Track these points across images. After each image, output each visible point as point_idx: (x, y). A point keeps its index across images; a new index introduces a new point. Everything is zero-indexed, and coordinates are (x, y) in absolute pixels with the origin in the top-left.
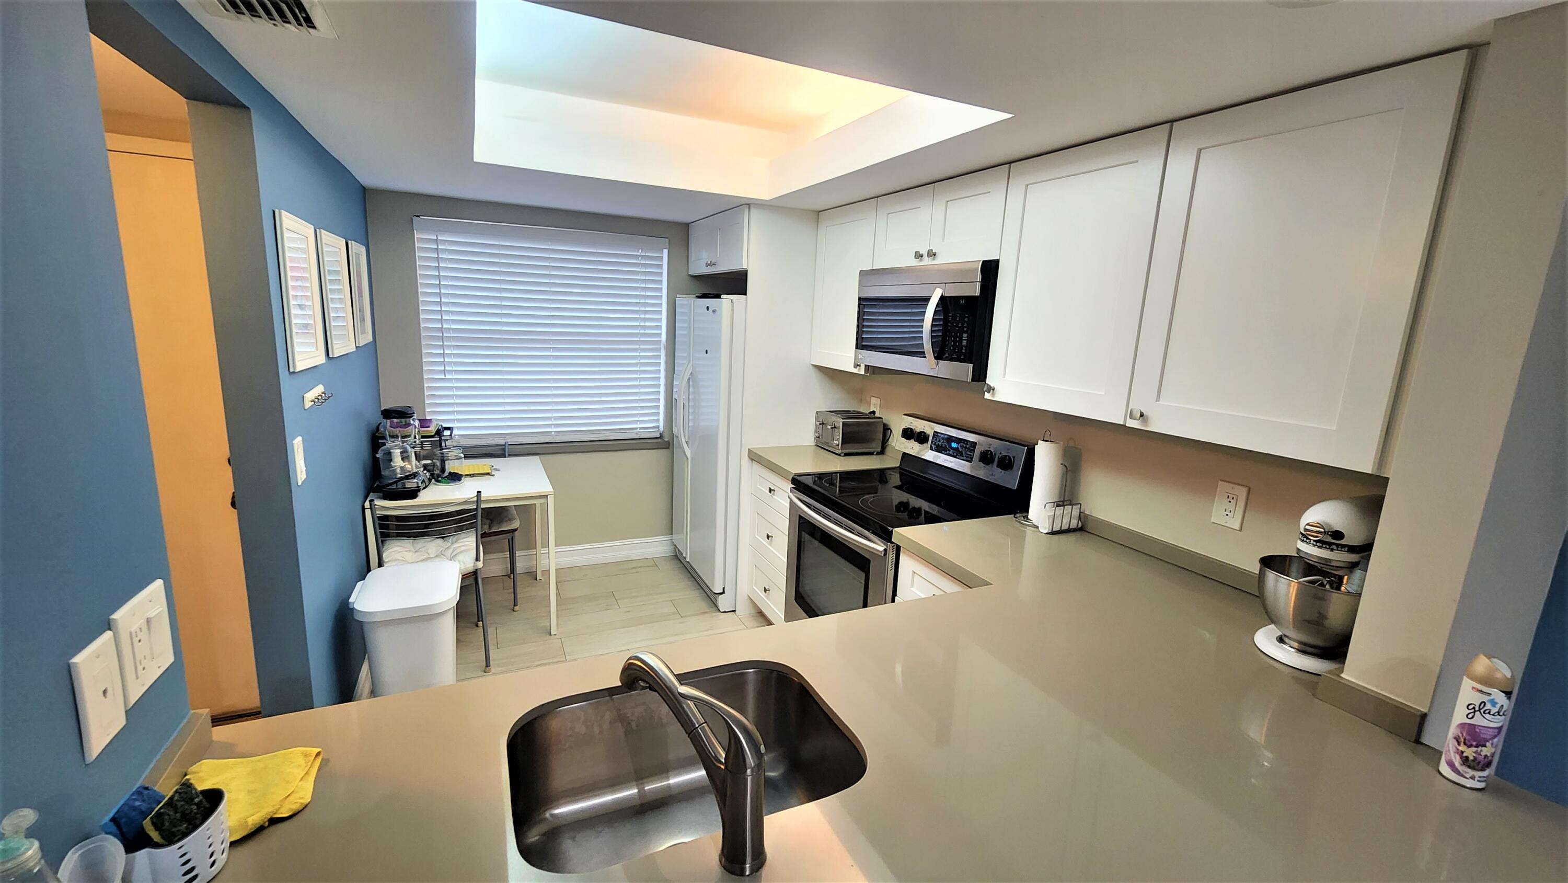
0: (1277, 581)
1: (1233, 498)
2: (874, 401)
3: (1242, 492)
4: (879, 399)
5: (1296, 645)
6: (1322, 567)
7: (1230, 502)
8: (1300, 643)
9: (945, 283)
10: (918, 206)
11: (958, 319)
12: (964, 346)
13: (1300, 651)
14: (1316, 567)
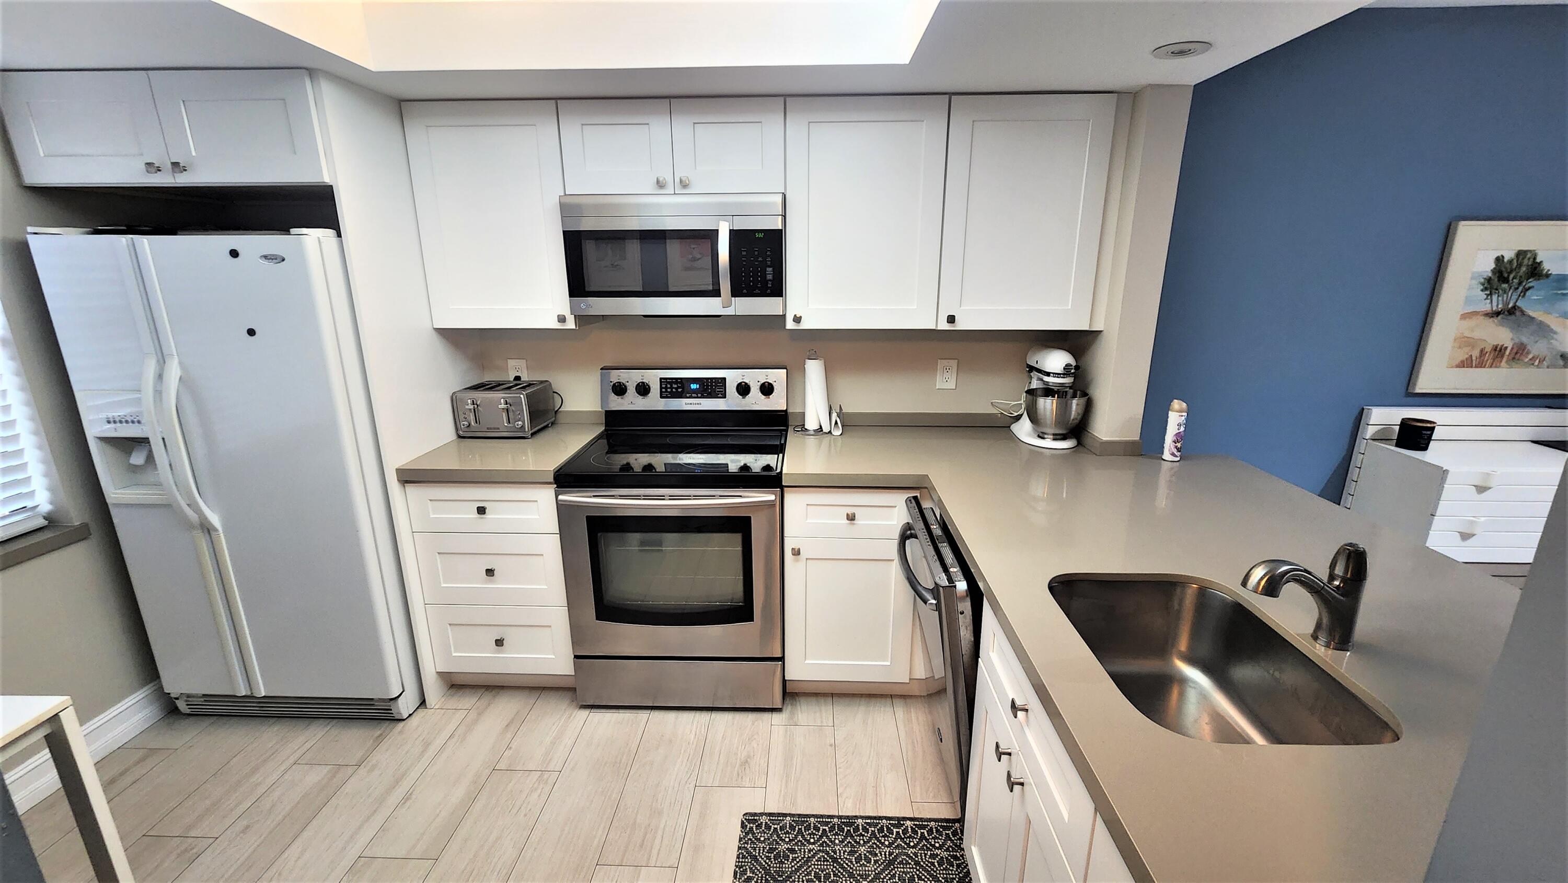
0: (1045, 402)
1: (949, 369)
2: (511, 363)
3: (954, 363)
4: (525, 361)
5: (1052, 437)
6: (1058, 389)
7: (948, 372)
8: (1054, 435)
9: (733, 216)
10: (647, 122)
11: (756, 253)
12: (770, 280)
13: (1054, 439)
14: (1053, 389)
